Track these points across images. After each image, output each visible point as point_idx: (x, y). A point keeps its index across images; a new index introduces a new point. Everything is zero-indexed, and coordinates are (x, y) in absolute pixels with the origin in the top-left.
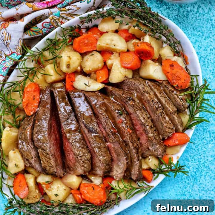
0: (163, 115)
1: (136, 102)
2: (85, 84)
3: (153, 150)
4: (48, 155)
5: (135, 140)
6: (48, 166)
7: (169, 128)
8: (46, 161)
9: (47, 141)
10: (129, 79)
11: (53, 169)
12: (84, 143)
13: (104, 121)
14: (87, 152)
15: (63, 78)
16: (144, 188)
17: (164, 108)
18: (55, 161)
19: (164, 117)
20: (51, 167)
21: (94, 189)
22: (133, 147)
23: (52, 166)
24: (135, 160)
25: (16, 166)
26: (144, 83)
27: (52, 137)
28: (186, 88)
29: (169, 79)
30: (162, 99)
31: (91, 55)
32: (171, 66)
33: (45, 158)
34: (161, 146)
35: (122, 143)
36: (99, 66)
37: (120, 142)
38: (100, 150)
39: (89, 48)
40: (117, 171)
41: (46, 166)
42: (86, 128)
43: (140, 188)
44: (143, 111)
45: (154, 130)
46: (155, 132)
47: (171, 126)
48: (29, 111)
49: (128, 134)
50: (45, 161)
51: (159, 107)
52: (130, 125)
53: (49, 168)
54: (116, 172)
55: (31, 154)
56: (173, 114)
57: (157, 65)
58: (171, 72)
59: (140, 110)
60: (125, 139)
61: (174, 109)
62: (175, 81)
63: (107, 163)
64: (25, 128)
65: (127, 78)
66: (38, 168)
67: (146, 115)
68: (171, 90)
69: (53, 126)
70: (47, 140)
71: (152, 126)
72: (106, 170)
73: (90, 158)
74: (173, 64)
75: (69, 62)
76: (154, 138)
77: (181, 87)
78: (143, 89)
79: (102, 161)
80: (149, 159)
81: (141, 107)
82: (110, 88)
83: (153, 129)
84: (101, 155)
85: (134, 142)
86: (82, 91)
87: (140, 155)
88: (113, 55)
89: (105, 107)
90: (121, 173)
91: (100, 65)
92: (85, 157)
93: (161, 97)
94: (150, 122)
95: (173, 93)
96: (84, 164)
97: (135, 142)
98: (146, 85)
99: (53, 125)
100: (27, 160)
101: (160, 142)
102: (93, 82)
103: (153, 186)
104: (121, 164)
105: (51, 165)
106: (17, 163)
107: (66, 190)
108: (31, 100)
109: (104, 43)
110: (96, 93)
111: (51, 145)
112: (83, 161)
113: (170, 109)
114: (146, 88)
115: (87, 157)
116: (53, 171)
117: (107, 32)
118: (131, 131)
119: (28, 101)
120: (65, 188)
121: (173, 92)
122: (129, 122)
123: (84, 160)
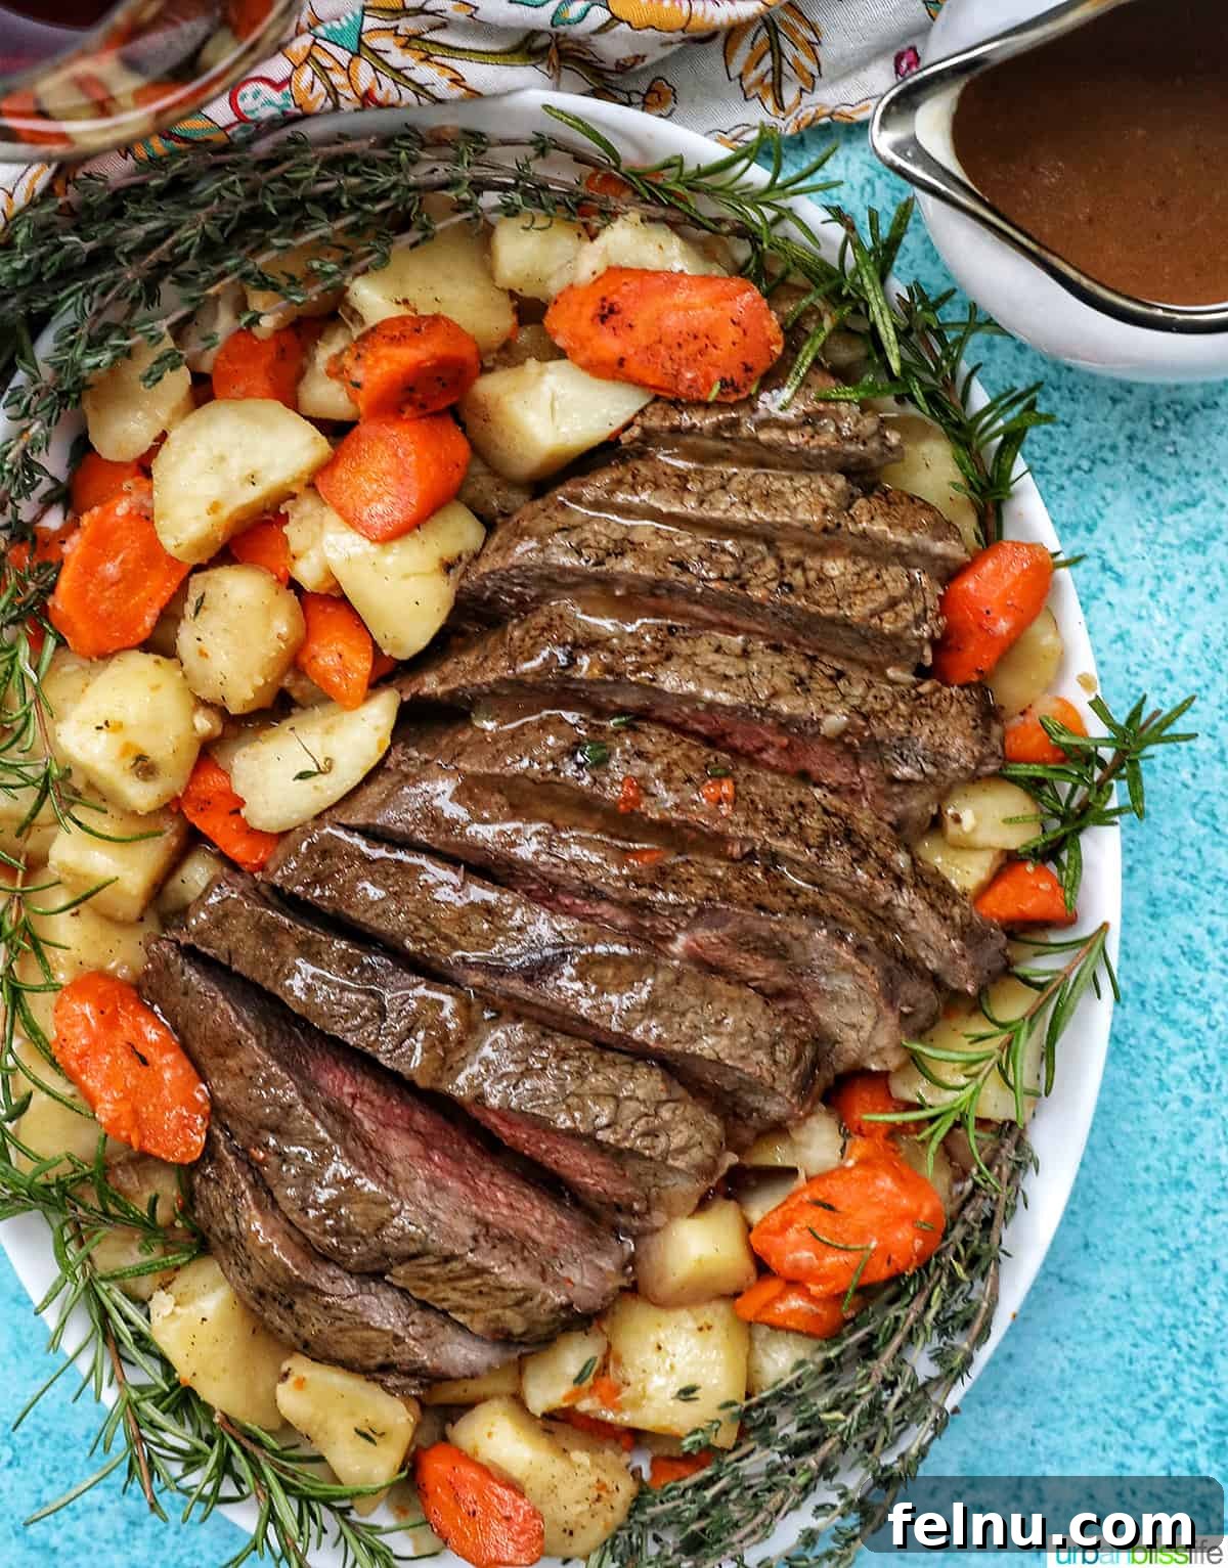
0: (797, 578)
1: (608, 639)
2: (303, 776)
3: (929, 769)
4: (456, 1266)
5: (793, 799)
6: (505, 1307)
7: (893, 603)
8: (473, 1297)
9: (389, 1202)
10: (477, 556)
11: (543, 1302)
12: (563, 1042)
13: (555, 865)
14: (621, 1077)
15: (176, 833)
16: (1066, 977)
17: (767, 536)
18: (514, 1258)
19: (812, 575)
20: (519, 1303)
21: (830, 1208)
22: (809, 847)
23: (522, 1294)
24: (883, 899)
25: (365, 1436)
26: (561, 518)
27: (392, 1160)
28: (778, 349)
29: (654, 387)
30: (716, 514)
31: (197, 613)
32: (603, 319)
33: (454, 1289)
34: (943, 715)
35: (740, 876)
36: (279, 636)
37: (729, 884)
38: (666, 1013)
39: (157, 590)
40: (853, 1026)
41: (498, 1318)
42: (502, 975)
43: (1048, 999)
44: (684, 648)
45: (831, 678)
46: (841, 684)
47: (890, 585)
48: (176, 1134)
49: (725, 809)
50: (470, 1303)
51: (739, 561)
52: (693, 763)
53: (522, 1315)
54: (853, 1034)
55: (372, 1328)
56: (839, 525)
57: (541, 374)
58: (631, 351)
59: (669, 657)
60: (735, 850)
61: (824, 490)
62: (689, 375)
63: (765, 1037)
64: (233, 1229)
65: (461, 568)
66: (472, 1357)
67: (718, 649)
68: (718, 426)
69: (354, 1097)
70: (381, 1199)
71: (803, 670)
72: (796, 1072)
73: (661, 1086)
74: (604, 299)
75: (126, 749)
76: (866, 718)
77: (748, 369)
78: (580, 555)
79: (730, 1056)
80: (957, 819)
81: (655, 639)
82: (431, 684)
83: (820, 683)
84: (695, 1033)
85: (797, 819)
86: (319, 817)
87: (884, 851)
88: (291, 521)
89: (497, 798)
90: (879, 1018)
91: (282, 623)
92: (633, 1104)
93: (701, 503)
94: (769, 660)
95: (744, 432)
96: (663, 1139)
97: (798, 810)
98: (576, 520)
99: (347, 1089)
100: (386, 1368)
101: (920, 696)
102: (328, 731)
103: (1105, 927)
104: (836, 982)
105: (513, 1290)
106: (358, 1423)
107: (709, 1328)
108: (131, 1081)
109: (197, 518)
110: (391, 763)
111: (425, 1203)
112: (644, 1135)
113: (803, 516)
114: (595, 533)
115: (640, 1093)
116: (552, 1311)
117: (163, 437)
118: (726, 788)
119: (125, 1099)
120: (695, 1319)
121: (735, 424)
122: (676, 754)
123: (643, 1121)
